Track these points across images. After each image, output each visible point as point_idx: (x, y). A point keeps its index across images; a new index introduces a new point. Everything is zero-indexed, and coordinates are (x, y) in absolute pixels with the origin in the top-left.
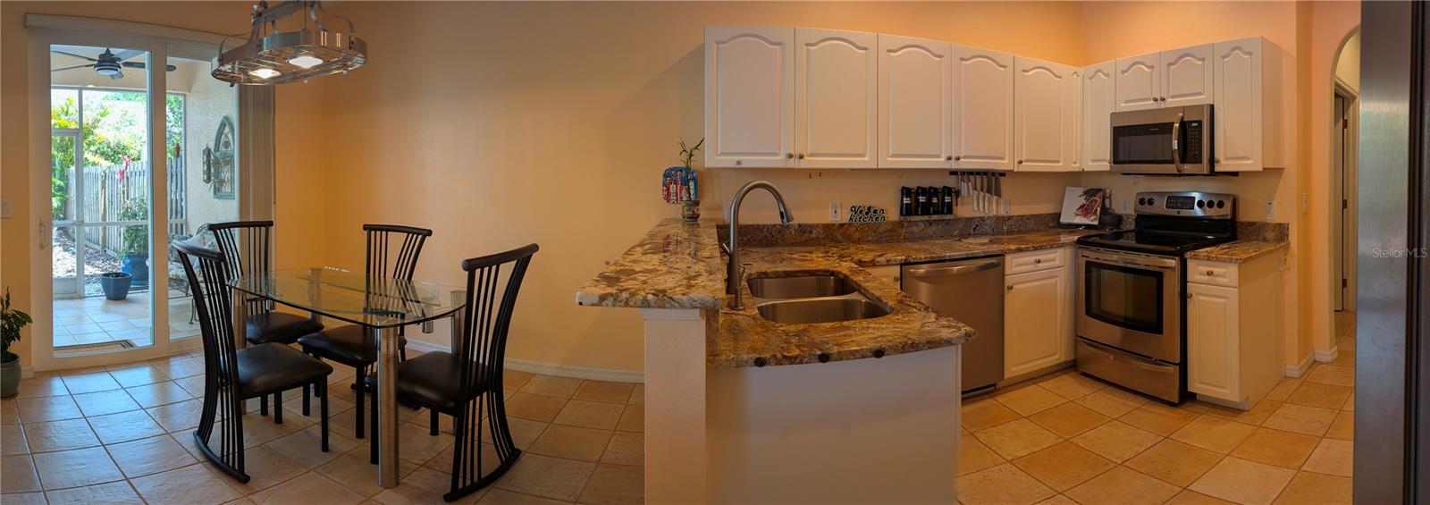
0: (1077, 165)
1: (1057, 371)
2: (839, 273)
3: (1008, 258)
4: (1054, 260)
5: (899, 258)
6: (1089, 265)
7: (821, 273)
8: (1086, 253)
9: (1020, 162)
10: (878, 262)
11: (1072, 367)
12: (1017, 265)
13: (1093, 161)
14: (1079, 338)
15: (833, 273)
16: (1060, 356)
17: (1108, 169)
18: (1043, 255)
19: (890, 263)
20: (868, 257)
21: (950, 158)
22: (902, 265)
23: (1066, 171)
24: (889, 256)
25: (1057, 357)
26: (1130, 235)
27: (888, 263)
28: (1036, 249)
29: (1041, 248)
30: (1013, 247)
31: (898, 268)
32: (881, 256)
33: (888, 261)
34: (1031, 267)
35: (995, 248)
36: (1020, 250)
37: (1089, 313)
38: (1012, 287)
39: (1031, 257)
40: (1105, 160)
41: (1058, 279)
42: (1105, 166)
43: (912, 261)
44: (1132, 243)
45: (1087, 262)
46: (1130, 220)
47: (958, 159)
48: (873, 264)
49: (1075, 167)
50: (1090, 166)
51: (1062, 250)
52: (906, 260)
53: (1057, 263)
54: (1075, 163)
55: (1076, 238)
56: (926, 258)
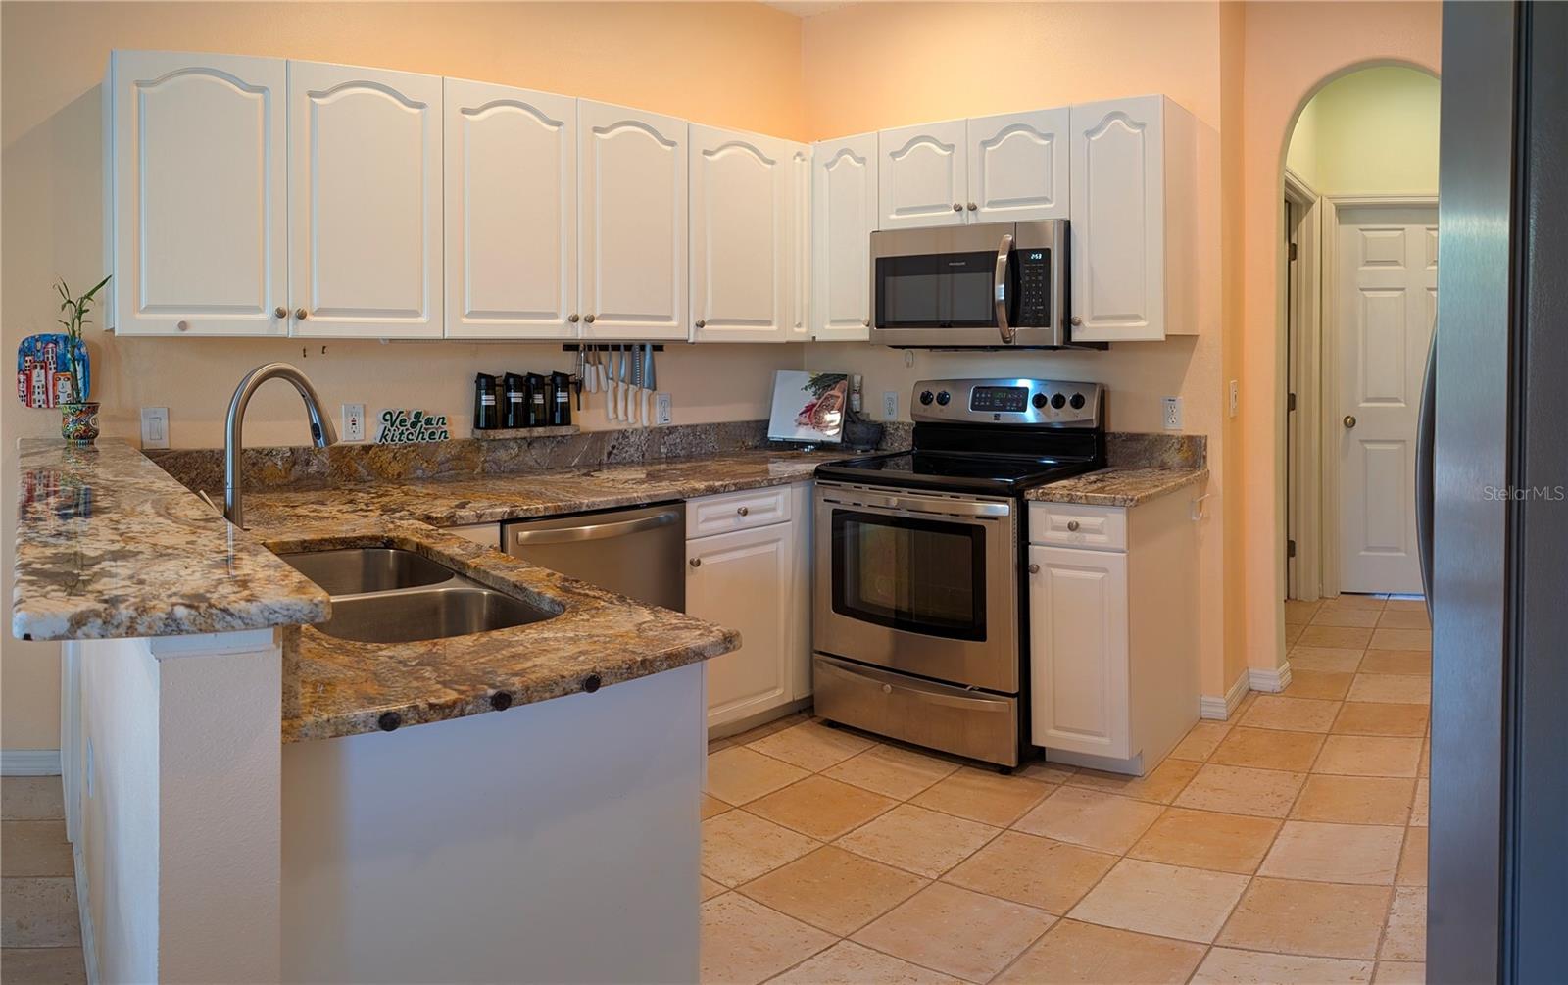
0: (803, 330)
1: (777, 720)
2: (404, 541)
3: (691, 506)
4: (774, 509)
5: (499, 510)
6: (840, 517)
7: (365, 542)
8: (832, 494)
9: (701, 325)
10: (461, 518)
11: (805, 710)
12: (705, 520)
13: (833, 322)
14: (817, 655)
15: (390, 543)
16: (784, 690)
17: (866, 337)
18: (752, 501)
19: (483, 520)
20: (440, 509)
21: (575, 319)
22: (503, 523)
23: (783, 340)
24: (480, 505)
25: (779, 692)
26: (901, 461)
27: (480, 521)
28: (740, 488)
29: (749, 487)
30: (701, 486)
31: (496, 529)
32: (462, 506)
33: (479, 516)
34: (731, 523)
35: (665, 489)
36: (712, 491)
37: (840, 606)
38: (699, 562)
39: (729, 504)
40: (859, 321)
41: (780, 543)
42: (860, 331)
43: (522, 515)
44: (908, 474)
45: (835, 512)
46: (901, 433)
47: (590, 320)
48: (452, 522)
49: (799, 334)
50: (828, 332)
51: (786, 491)
52: (511, 513)
53: (779, 514)
54: (799, 326)
55: (812, 467)
56: (546, 508)
